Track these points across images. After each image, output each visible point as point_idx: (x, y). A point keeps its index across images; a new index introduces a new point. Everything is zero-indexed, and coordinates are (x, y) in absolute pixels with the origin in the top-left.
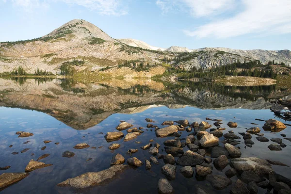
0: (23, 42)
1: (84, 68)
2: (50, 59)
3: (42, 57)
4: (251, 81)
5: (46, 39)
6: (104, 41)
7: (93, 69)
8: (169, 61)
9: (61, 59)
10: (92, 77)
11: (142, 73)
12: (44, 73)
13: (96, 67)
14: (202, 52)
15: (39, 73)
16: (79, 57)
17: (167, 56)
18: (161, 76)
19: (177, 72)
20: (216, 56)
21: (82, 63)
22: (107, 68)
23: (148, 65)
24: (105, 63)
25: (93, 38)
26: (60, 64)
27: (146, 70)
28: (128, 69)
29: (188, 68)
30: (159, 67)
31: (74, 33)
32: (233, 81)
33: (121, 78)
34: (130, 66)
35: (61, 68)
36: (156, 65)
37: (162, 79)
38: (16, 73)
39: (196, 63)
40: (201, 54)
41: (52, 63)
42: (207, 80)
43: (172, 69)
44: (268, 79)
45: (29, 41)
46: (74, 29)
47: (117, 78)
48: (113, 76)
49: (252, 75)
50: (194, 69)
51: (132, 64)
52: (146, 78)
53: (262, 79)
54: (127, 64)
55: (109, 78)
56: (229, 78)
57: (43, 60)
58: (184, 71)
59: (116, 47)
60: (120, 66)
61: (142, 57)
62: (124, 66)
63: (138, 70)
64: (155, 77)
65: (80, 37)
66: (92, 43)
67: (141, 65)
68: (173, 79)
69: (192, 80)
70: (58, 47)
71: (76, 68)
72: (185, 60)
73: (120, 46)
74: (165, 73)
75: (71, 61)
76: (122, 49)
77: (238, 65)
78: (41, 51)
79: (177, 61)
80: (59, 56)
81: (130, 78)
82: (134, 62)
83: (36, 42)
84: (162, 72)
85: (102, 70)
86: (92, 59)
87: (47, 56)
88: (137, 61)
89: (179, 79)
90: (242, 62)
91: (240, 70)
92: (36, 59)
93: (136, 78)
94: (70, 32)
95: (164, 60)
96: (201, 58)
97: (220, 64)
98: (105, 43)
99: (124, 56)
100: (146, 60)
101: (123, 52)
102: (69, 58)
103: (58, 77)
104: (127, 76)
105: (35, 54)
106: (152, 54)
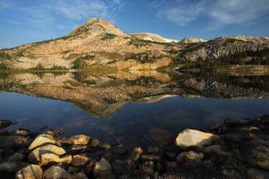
0: (47, 42)
1: (94, 62)
2: (68, 55)
3: (61, 53)
4: (260, 70)
5: (65, 38)
6: (115, 36)
7: (102, 62)
8: (176, 52)
9: (76, 55)
10: (100, 70)
11: (147, 66)
12: (59, 68)
13: (105, 61)
14: (210, 42)
15: (55, 68)
16: (92, 52)
17: (175, 48)
18: (165, 67)
19: (182, 63)
20: (225, 44)
21: (92, 57)
22: (114, 62)
23: (154, 57)
24: (114, 56)
25: (107, 34)
26: (73, 60)
27: (151, 61)
28: (134, 62)
29: (194, 58)
30: (164, 59)
31: (90, 31)
33: (127, 70)
34: (135, 59)
35: (75, 62)
36: (161, 57)
37: (166, 70)
38: (36, 68)
39: (203, 53)
40: (212, 45)
41: (68, 58)
42: (208, 70)
43: (178, 60)
45: (52, 40)
46: (91, 27)
47: (123, 70)
48: (119, 68)
49: (263, 63)
50: (200, 59)
51: (138, 57)
52: (151, 70)
54: (133, 56)
55: (116, 70)
56: (233, 67)
57: (61, 56)
58: (189, 61)
59: (125, 41)
60: (126, 59)
61: (149, 49)
62: (130, 58)
63: (143, 62)
64: (159, 68)
65: (95, 34)
66: (103, 39)
67: (147, 57)
69: (192, 70)
70: (77, 44)
71: (87, 62)
72: (191, 50)
73: (129, 40)
74: (170, 64)
75: (84, 56)
76: (130, 43)
77: (250, 53)
78: (61, 48)
79: (183, 53)
80: (75, 52)
81: (136, 70)
82: (139, 55)
83: (58, 41)
84: (167, 64)
85: (110, 63)
86: (103, 53)
87: (66, 52)
88: (143, 53)
90: (255, 50)
91: (249, 58)
92: (56, 56)
93: (140, 70)
94: (87, 30)
95: (171, 52)
96: (209, 47)
97: (230, 53)
98: (116, 39)
99: (132, 49)
100: (152, 52)
101: (131, 46)
102: (83, 54)
103: (71, 71)
104: (132, 68)
105: (56, 52)
106: (160, 46)
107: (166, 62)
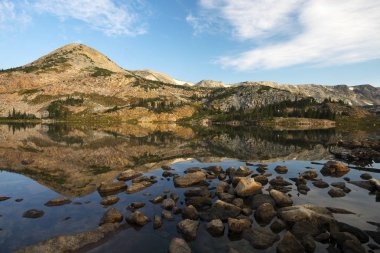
1: (82, 109)
2: (34, 96)
3: (21, 93)
4: (306, 124)
5: (28, 69)
6: (112, 73)
7: (96, 110)
8: (200, 99)
9: (49, 97)
10: (94, 121)
11: (164, 116)
12: (24, 116)
13: (100, 108)
14: (241, 87)
15: (15, 116)
16: (76, 94)
17: (197, 93)
18: (188, 119)
19: (211, 114)
20: (259, 92)
21: (79, 102)
22: (115, 109)
23: (172, 104)
24: (113, 102)
25: (97, 68)
26: (47, 104)
27: (169, 110)
28: (144, 110)
29: (224, 107)
30: (186, 107)
31: (70, 62)
32: (283, 124)
33: (135, 122)
34: (146, 106)
35: (50, 109)
36: (182, 105)
37: (191, 122)
39: (235, 101)
40: (242, 90)
41: (35, 101)
42: (250, 124)
43: (204, 109)
44: (326, 121)
45: (2, 71)
46: (70, 56)
47: (129, 122)
48: (124, 120)
49: (306, 116)
50: (233, 109)
51: (150, 104)
52: (170, 122)
53: (319, 121)
54: (143, 103)
55: (118, 122)
56: (278, 120)
57: (22, 97)
58: (219, 112)
59: (128, 81)
60: (133, 107)
61: (163, 94)
62: (139, 105)
63: (158, 111)
64: (181, 120)
65: (78, 68)
66: (95, 75)
67: (163, 104)
68: (205, 123)
69: (230, 123)
70: (47, 80)
71: (71, 108)
72: (220, 97)
73: (133, 79)
74: (195, 114)
75: (64, 99)
76: (136, 84)
77: (288, 104)
78: (20, 86)
79: (210, 99)
80: (46, 93)
81: (148, 122)
82: (152, 101)
83: (14, 73)
84: (190, 114)
85: (109, 111)
86: (94, 97)
87: (29, 92)
88: (157, 99)
89: (214, 122)
90: (293, 100)
91: (290, 110)
92: (11, 97)
94: (63, 60)
95: (194, 98)
96: (241, 95)
97: (266, 102)
98: (113, 76)
99: (138, 92)
100: (168, 98)
101: (137, 88)
102: (60, 96)
103: (44, 121)
104: (143, 120)
105: (11, 90)
106: (176, 90)
107: (189, 112)
